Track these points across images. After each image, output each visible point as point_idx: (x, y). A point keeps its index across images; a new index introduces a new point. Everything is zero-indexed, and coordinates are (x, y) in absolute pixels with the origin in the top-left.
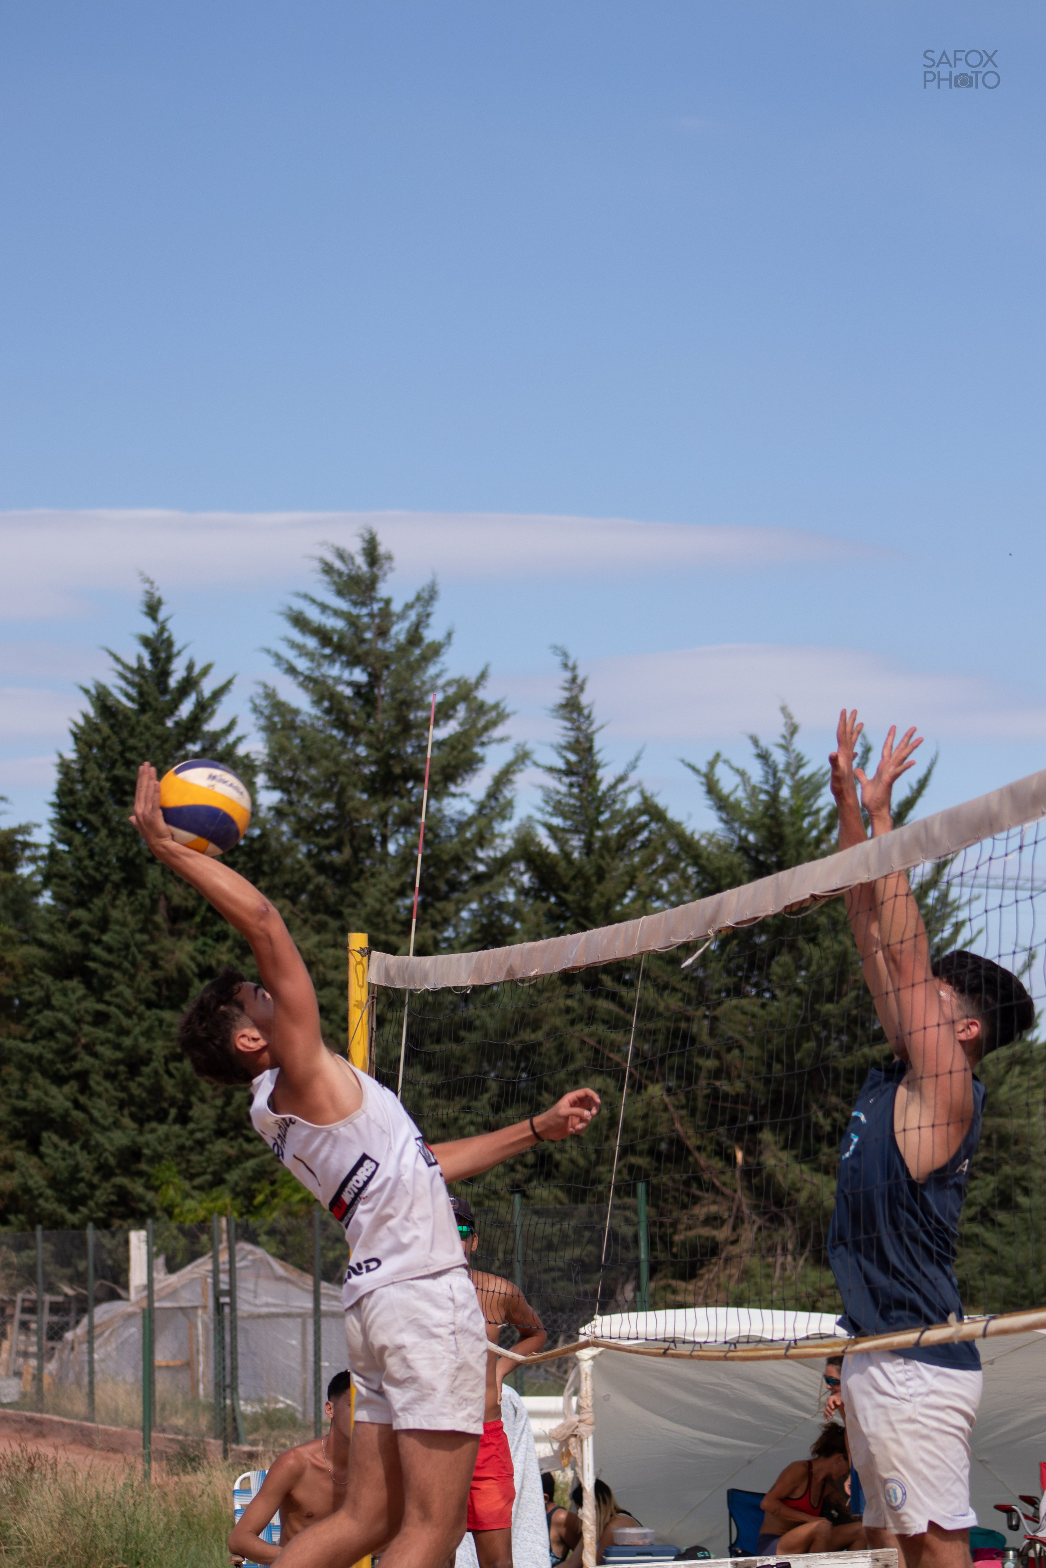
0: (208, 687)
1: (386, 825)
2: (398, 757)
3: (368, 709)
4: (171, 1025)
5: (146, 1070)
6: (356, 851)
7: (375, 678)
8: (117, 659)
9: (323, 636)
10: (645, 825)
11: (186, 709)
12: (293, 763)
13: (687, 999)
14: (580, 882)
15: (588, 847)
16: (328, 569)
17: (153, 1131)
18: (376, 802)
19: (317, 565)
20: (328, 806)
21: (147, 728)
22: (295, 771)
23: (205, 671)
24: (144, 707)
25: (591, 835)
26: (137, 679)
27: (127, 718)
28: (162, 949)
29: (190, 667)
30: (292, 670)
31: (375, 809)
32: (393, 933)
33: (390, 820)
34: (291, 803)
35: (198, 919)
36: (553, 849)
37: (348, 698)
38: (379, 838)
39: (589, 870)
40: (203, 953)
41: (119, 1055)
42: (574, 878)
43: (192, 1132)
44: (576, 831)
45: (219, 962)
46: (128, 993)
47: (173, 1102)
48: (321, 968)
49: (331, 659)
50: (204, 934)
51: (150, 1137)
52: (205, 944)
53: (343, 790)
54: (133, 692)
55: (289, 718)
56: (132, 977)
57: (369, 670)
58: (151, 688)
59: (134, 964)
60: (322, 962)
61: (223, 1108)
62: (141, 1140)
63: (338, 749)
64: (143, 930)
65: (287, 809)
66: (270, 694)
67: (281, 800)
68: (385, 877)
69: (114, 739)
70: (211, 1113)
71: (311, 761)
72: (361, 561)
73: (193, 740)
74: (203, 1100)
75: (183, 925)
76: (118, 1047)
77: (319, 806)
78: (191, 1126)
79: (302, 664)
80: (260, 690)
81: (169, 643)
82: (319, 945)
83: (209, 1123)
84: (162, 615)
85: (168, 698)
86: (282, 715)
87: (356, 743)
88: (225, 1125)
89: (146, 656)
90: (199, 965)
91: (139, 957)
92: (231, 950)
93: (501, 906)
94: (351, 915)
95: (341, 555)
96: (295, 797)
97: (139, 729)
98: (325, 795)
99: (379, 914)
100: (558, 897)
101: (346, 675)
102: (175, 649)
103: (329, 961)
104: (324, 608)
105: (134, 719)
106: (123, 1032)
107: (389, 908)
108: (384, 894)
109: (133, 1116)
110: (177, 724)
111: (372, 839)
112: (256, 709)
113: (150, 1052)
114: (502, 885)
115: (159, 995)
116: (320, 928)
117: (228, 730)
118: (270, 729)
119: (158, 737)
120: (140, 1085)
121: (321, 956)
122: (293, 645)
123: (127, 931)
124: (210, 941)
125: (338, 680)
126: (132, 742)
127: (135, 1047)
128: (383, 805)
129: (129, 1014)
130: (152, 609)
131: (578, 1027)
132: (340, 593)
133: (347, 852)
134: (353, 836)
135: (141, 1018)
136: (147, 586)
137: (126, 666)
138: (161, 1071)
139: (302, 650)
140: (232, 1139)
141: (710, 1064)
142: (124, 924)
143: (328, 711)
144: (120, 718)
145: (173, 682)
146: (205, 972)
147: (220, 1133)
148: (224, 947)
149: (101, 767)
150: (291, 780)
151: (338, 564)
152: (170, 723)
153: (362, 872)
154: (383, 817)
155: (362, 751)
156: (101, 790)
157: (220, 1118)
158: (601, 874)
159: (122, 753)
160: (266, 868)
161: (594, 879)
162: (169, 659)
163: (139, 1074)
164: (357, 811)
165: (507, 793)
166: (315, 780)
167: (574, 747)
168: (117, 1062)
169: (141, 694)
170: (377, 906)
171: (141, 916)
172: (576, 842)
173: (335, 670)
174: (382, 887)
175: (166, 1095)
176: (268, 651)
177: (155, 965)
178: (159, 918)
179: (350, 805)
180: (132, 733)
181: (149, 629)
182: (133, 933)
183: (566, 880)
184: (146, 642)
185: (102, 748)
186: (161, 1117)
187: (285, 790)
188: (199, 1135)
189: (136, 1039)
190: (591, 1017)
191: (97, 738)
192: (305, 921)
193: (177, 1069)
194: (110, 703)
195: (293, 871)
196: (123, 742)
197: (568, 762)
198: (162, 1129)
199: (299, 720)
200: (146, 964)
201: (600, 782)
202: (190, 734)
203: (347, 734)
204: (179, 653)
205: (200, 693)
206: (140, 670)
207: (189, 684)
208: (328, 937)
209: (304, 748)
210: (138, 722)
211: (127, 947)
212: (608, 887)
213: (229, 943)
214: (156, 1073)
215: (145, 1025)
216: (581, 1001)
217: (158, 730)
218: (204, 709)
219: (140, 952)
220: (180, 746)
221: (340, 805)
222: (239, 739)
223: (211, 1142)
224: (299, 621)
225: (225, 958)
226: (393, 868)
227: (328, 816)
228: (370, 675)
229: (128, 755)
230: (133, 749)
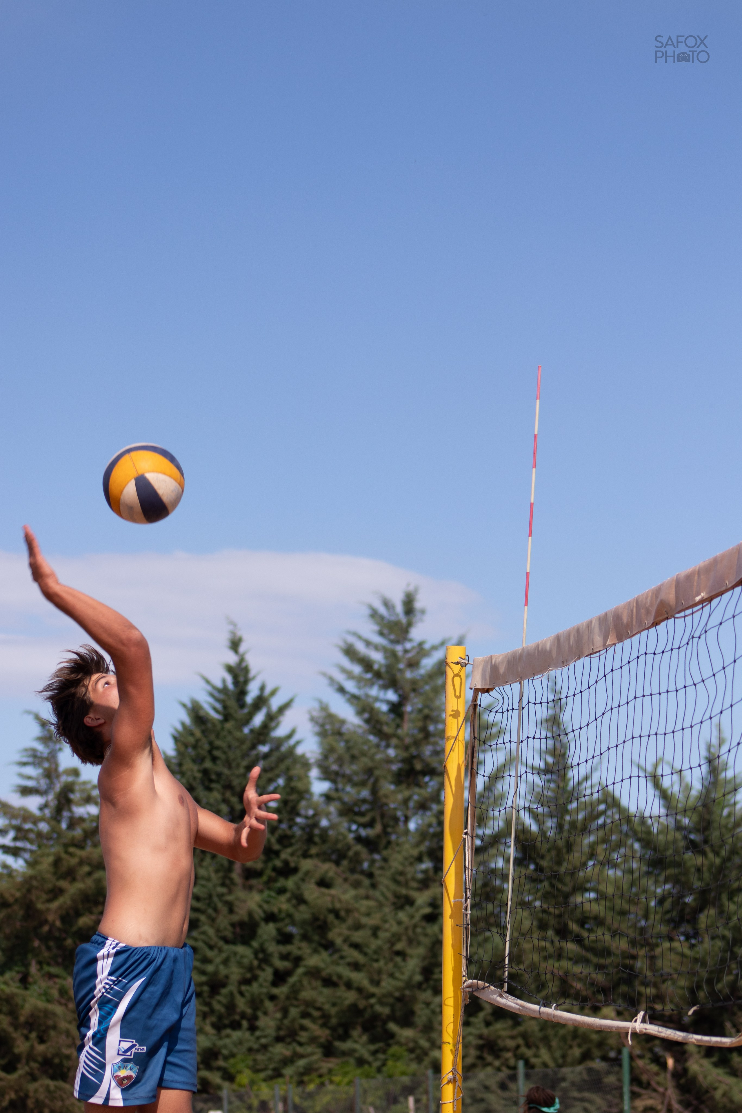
0: (275, 703)
1: (407, 808)
2: (418, 757)
3: (398, 721)
4: (242, 957)
5: (224, 991)
6: (385, 827)
7: (403, 699)
8: (208, 682)
9: (367, 664)
10: (604, 812)
11: (258, 719)
12: (340, 761)
13: (633, 943)
14: (554, 853)
15: (560, 827)
16: (374, 614)
17: (228, 1036)
18: (401, 791)
19: (367, 612)
20: (365, 793)
21: (230, 732)
22: (341, 766)
23: (273, 693)
24: (227, 717)
25: (562, 817)
26: (221, 696)
27: (214, 725)
28: (238, 899)
29: (262, 688)
30: (341, 690)
31: (400, 797)
32: (413, 889)
33: (411, 804)
34: (337, 790)
35: (265, 878)
36: (534, 828)
37: (384, 713)
38: (402, 819)
39: (560, 843)
40: (268, 902)
41: (204, 979)
42: (549, 850)
43: (258, 1038)
44: (551, 816)
45: (280, 911)
46: (211, 932)
47: (243, 1015)
48: (356, 915)
49: (371, 683)
50: (269, 889)
51: (227, 1041)
52: (269, 896)
53: (376, 781)
54: (219, 706)
55: (337, 726)
56: (213, 920)
57: (401, 692)
58: (232, 703)
59: (216, 910)
60: (357, 910)
61: (281, 1020)
62: (220, 1043)
63: (373, 750)
64: (223, 885)
65: (334, 794)
66: (324, 708)
67: (330, 789)
68: (407, 846)
69: (204, 741)
70: (272, 1024)
71: (354, 758)
72: (399, 608)
73: (264, 743)
74: (266, 1013)
75: (253, 882)
76: (203, 973)
77: (359, 793)
78: (258, 1033)
79: (350, 686)
80: (316, 705)
81: (246, 670)
82: (357, 898)
83: (271, 1032)
84: (242, 649)
85: (246, 711)
86: (332, 723)
87: (388, 746)
88: (282, 1033)
89: (229, 680)
90: (265, 912)
91: (220, 905)
92: (289, 900)
93: (493, 872)
94: (380, 875)
95: (387, 604)
96: (340, 786)
97: (224, 733)
98: (363, 784)
99: (402, 873)
100: (537, 864)
101: (382, 695)
102: (252, 674)
103: (363, 910)
104: (368, 643)
105: (219, 727)
106: (206, 960)
107: (410, 870)
108: (406, 859)
109: (214, 1025)
110: (252, 731)
111: (396, 820)
112: (312, 719)
113: (227, 977)
114: (495, 856)
115: (234, 933)
116: (356, 885)
117: (290, 736)
118: (323, 734)
119: (238, 740)
120: (219, 1002)
121: (357, 905)
122: (343, 670)
123: (210, 885)
124: (273, 894)
125: (377, 699)
126: (218, 743)
127: (216, 973)
128: (407, 793)
129: (211, 947)
130: (235, 645)
131: (550, 962)
132: (381, 634)
133: (378, 828)
134: (383, 816)
135: (220, 950)
136: (231, 627)
137: (214, 687)
138: (235, 992)
139: (350, 676)
140: (289, 1044)
141: (650, 991)
142: (209, 879)
143: (367, 721)
144: (209, 725)
145: (249, 699)
146: (271, 917)
147: (279, 1039)
148: (283, 898)
149: (194, 761)
150: (337, 773)
151: (382, 610)
152: (246, 730)
153: (389, 843)
154: (406, 801)
155: (391, 752)
156: (195, 778)
157: (279, 1028)
158: (569, 847)
159: (210, 752)
160: (317, 839)
161: (564, 850)
162: (246, 682)
163: (218, 993)
164: (386, 796)
165: (499, 786)
166: (356, 773)
167: (553, 752)
168: (201, 984)
169: (225, 707)
170: (400, 868)
171: (221, 874)
172: (550, 823)
173: (374, 691)
174: (405, 854)
175: (238, 1010)
176: (324, 674)
177: (231, 911)
178: (236, 876)
179: (382, 792)
180: (218, 736)
181: (232, 659)
182: (215, 886)
183: (543, 851)
184: (230, 669)
185: (195, 747)
186: (236, 1026)
187: (334, 781)
188: (263, 1041)
189: (217, 966)
190: (559, 955)
191: (191, 740)
192: (346, 880)
193: (248, 991)
194: (202, 713)
195: (337, 841)
196: (211, 743)
197: (546, 763)
198: (236, 1035)
199: (344, 729)
200: (225, 910)
201: (570, 780)
202: (262, 738)
203: (381, 739)
204: (254, 678)
205: (269, 708)
206: (224, 690)
207: (261, 702)
208: (362, 891)
209: (348, 749)
210: (223, 729)
211: (210, 896)
212: (575, 857)
213: (288, 895)
214: (231, 994)
215: (224, 955)
216: (552, 942)
217: (238, 734)
218: (272, 719)
219: (221, 901)
220: (254, 747)
221: (374, 791)
222: (298, 743)
223: (273, 1046)
224: (350, 652)
225: (285, 906)
226: (413, 839)
227: (364, 801)
228: (400, 696)
229: (216, 753)
230: (218, 748)
